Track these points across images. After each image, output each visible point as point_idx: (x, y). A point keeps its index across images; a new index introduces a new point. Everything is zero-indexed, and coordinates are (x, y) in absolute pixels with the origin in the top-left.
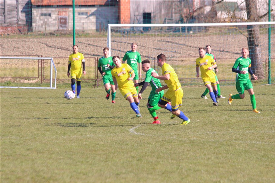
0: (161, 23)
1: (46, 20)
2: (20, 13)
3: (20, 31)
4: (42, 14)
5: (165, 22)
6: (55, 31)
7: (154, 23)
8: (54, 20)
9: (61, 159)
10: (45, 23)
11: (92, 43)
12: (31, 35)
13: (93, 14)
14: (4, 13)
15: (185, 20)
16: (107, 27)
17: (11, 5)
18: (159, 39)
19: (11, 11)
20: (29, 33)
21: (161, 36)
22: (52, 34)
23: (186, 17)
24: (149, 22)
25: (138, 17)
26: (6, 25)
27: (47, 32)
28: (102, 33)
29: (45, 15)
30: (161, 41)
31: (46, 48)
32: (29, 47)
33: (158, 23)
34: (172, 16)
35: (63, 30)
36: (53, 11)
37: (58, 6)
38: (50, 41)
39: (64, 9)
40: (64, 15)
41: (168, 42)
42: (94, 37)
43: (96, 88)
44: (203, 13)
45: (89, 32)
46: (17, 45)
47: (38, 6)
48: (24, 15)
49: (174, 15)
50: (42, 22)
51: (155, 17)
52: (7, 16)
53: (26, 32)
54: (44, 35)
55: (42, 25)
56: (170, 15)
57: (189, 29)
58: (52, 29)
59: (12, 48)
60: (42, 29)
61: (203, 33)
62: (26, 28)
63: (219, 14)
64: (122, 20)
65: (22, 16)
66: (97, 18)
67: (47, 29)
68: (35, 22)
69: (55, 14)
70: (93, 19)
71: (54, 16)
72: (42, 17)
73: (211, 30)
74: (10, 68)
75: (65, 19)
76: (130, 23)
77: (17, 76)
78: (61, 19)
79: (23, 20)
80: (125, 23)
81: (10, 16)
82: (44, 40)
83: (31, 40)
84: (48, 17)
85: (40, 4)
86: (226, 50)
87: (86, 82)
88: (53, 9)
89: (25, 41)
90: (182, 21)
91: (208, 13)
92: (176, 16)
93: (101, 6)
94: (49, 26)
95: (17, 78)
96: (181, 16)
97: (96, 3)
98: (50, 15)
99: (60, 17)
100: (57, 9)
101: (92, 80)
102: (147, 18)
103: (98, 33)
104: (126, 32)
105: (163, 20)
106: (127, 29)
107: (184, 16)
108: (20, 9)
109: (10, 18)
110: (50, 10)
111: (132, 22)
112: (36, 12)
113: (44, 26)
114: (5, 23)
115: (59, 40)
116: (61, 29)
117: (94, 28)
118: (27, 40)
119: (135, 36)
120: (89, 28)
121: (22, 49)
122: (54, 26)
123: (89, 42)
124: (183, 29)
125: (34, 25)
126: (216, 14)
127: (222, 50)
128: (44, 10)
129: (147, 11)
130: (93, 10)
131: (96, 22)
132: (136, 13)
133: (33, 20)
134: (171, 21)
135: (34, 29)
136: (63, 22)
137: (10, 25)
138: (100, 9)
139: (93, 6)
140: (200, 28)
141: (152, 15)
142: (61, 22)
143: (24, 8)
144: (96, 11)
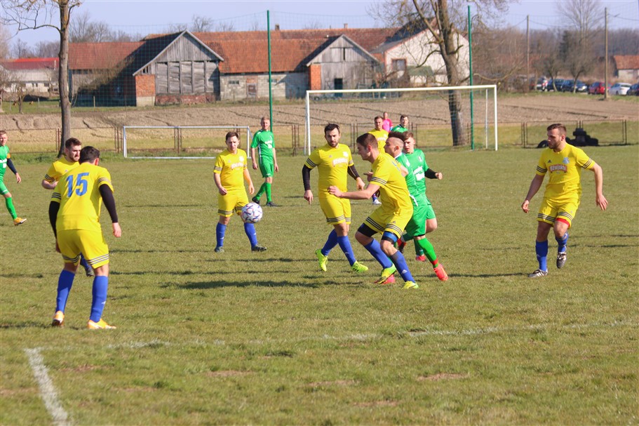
0: (353, 89)
1: (234, 88)
2: (208, 82)
3: (208, 100)
4: (230, 82)
5: (357, 88)
6: (244, 99)
7: (347, 89)
8: (243, 88)
9: (278, 229)
10: (234, 92)
11: (283, 111)
12: (220, 104)
13: (282, 81)
14: (191, 82)
15: (378, 86)
16: (305, 93)
17: (198, 74)
18: (352, 105)
19: (198, 79)
20: (217, 102)
21: (355, 102)
22: (241, 102)
23: (379, 82)
24: (341, 88)
25: (329, 83)
26: (194, 94)
27: (236, 100)
28: (292, 100)
29: (234, 83)
30: (354, 107)
31: (237, 117)
32: (218, 116)
33: (350, 89)
34: (364, 82)
35: (252, 98)
36: (241, 79)
37: (247, 74)
38: (239, 109)
39: (253, 77)
40: (252, 82)
41: (362, 108)
42: (285, 104)
43: (295, 157)
44: (396, 78)
45: (279, 99)
46: (207, 115)
47: (226, 74)
48: (212, 83)
49: (366, 80)
50: (230, 90)
51: (346, 82)
52: (195, 85)
53: (214, 101)
54: (233, 104)
55: (230, 93)
56: (362, 80)
57: (382, 94)
58: (241, 97)
59: (201, 118)
60: (231, 97)
61: (397, 99)
62: (214, 97)
63: (412, 79)
64: (312, 86)
65: (210, 85)
66: (287, 85)
67: (236, 97)
68: (223, 91)
69: (243, 82)
70: (283, 86)
71: (242, 84)
72: (230, 85)
73: (405, 96)
74: (202, 138)
75: (254, 87)
76: (321, 89)
77: (210, 145)
78: (250, 86)
79: (211, 89)
80: (316, 89)
81: (198, 85)
82: (233, 108)
83: (220, 109)
84: (236, 85)
85: (228, 72)
86: (423, 116)
87: (282, 151)
88: (242, 77)
89: (214, 111)
90: (374, 86)
91: (401, 77)
92: (368, 82)
93: (290, 72)
94: (238, 94)
95: (210, 148)
96: (373, 81)
97: (285, 70)
98: (238, 83)
99: (248, 84)
100: (245, 77)
101: (287, 148)
102: (338, 83)
103: (289, 100)
104: (317, 99)
105: (355, 85)
106: (318, 95)
107: (376, 81)
108: (208, 77)
109: (197, 87)
110: (238, 78)
111: (323, 87)
112: (223, 80)
113: (232, 95)
114: (192, 92)
115: (249, 108)
116: (250, 96)
117: (284, 95)
118: (215, 109)
119: (326, 103)
120: (279, 95)
121: (211, 118)
122: (243, 93)
123: (280, 110)
124: (376, 95)
125: (222, 93)
126: (409, 79)
127: (418, 115)
128: (232, 78)
129: (338, 77)
130: (283, 76)
131: (286, 89)
132: (327, 79)
133: (221, 89)
134: (364, 87)
135: (222, 97)
136: (252, 89)
137: (198, 94)
138: (290, 75)
139: (282, 73)
140: (393, 93)
141: (344, 81)
142: (249, 90)
143: (212, 76)
144: (286, 78)
